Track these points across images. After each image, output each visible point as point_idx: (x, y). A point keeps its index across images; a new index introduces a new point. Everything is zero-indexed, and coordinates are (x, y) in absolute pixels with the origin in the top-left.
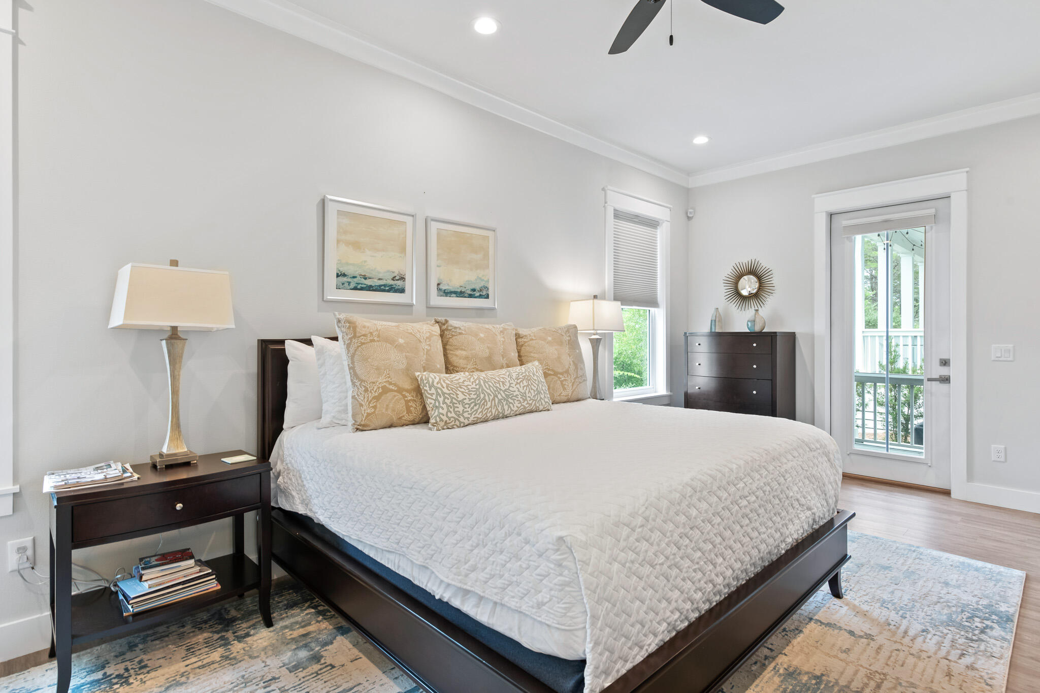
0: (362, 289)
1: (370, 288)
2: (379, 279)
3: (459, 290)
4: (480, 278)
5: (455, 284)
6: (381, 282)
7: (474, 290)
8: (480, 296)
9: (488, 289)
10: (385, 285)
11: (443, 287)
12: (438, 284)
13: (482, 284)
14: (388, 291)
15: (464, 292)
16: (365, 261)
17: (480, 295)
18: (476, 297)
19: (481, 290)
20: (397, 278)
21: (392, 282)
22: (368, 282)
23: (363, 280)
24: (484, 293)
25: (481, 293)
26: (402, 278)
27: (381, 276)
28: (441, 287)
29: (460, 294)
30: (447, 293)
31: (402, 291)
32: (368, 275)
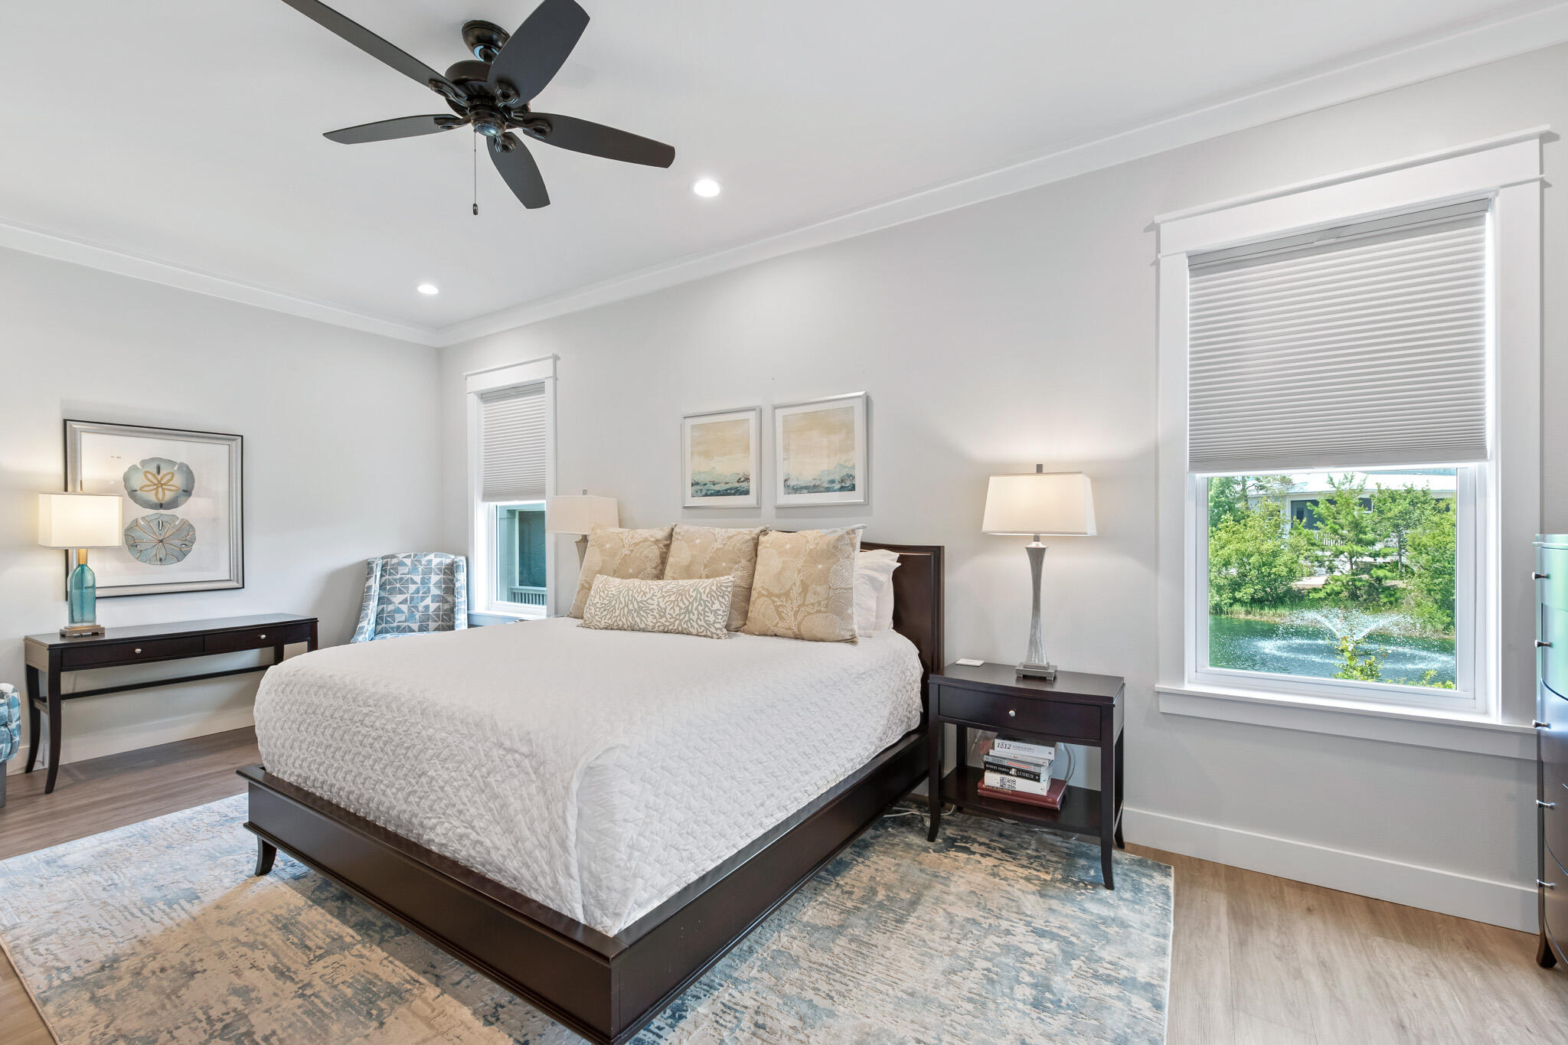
0: (711, 495)
1: (718, 493)
2: (726, 483)
3: (812, 484)
4: (841, 465)
5: (807, 476)
6: (728, 486)
7: (833, 482)
8: (842, 489)
9: (854, 478)
10: (730, 489)
11: (792, 483)
12: (786, 481)
13: (844, 472)
14: (734, 494)
15: (818, 486)
16: (714, 468)
17: (842, 487)
18: (835, 491)
19: (842, 481)
20: (742, 480)
21: (737, 485)
22: (717, 488)
23: (712, 486)
24: (848, 483)
25: (843, 485)
26: (747, 479)
27: (727, 480)
28: (788, 483)
29: (814, 489)
30: (797, 490)
31: (747, 492)
32: (717, 481)
